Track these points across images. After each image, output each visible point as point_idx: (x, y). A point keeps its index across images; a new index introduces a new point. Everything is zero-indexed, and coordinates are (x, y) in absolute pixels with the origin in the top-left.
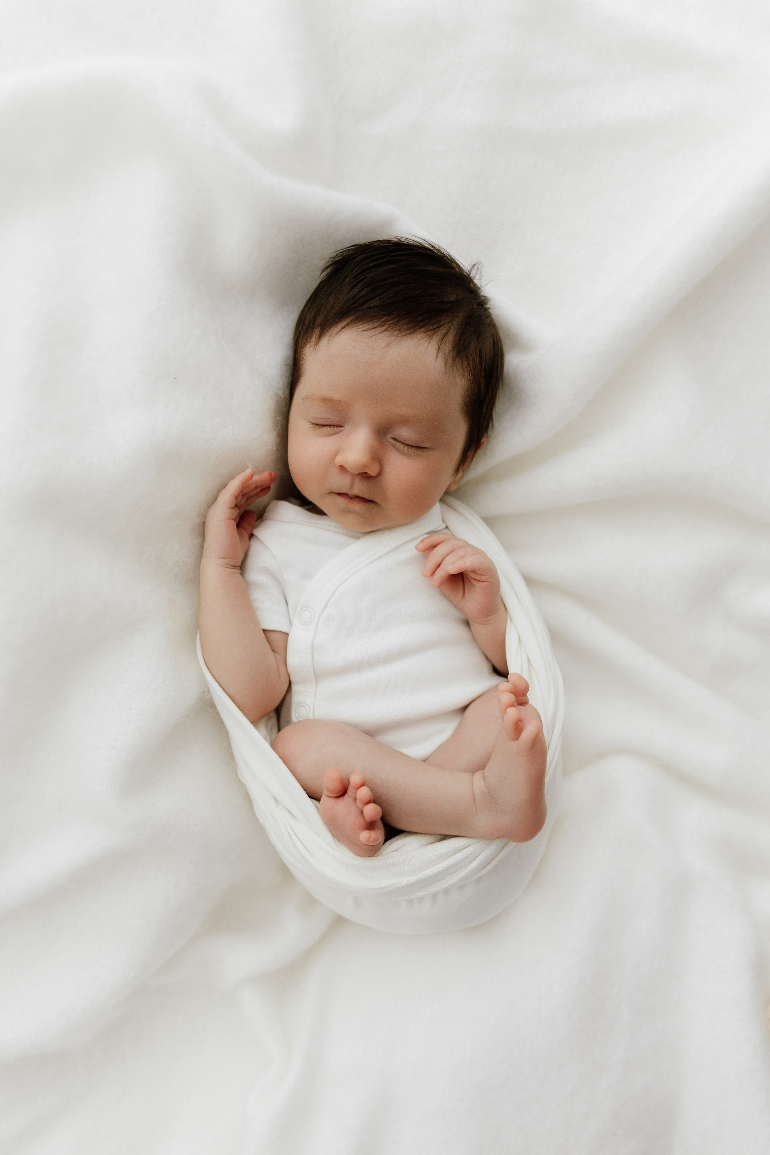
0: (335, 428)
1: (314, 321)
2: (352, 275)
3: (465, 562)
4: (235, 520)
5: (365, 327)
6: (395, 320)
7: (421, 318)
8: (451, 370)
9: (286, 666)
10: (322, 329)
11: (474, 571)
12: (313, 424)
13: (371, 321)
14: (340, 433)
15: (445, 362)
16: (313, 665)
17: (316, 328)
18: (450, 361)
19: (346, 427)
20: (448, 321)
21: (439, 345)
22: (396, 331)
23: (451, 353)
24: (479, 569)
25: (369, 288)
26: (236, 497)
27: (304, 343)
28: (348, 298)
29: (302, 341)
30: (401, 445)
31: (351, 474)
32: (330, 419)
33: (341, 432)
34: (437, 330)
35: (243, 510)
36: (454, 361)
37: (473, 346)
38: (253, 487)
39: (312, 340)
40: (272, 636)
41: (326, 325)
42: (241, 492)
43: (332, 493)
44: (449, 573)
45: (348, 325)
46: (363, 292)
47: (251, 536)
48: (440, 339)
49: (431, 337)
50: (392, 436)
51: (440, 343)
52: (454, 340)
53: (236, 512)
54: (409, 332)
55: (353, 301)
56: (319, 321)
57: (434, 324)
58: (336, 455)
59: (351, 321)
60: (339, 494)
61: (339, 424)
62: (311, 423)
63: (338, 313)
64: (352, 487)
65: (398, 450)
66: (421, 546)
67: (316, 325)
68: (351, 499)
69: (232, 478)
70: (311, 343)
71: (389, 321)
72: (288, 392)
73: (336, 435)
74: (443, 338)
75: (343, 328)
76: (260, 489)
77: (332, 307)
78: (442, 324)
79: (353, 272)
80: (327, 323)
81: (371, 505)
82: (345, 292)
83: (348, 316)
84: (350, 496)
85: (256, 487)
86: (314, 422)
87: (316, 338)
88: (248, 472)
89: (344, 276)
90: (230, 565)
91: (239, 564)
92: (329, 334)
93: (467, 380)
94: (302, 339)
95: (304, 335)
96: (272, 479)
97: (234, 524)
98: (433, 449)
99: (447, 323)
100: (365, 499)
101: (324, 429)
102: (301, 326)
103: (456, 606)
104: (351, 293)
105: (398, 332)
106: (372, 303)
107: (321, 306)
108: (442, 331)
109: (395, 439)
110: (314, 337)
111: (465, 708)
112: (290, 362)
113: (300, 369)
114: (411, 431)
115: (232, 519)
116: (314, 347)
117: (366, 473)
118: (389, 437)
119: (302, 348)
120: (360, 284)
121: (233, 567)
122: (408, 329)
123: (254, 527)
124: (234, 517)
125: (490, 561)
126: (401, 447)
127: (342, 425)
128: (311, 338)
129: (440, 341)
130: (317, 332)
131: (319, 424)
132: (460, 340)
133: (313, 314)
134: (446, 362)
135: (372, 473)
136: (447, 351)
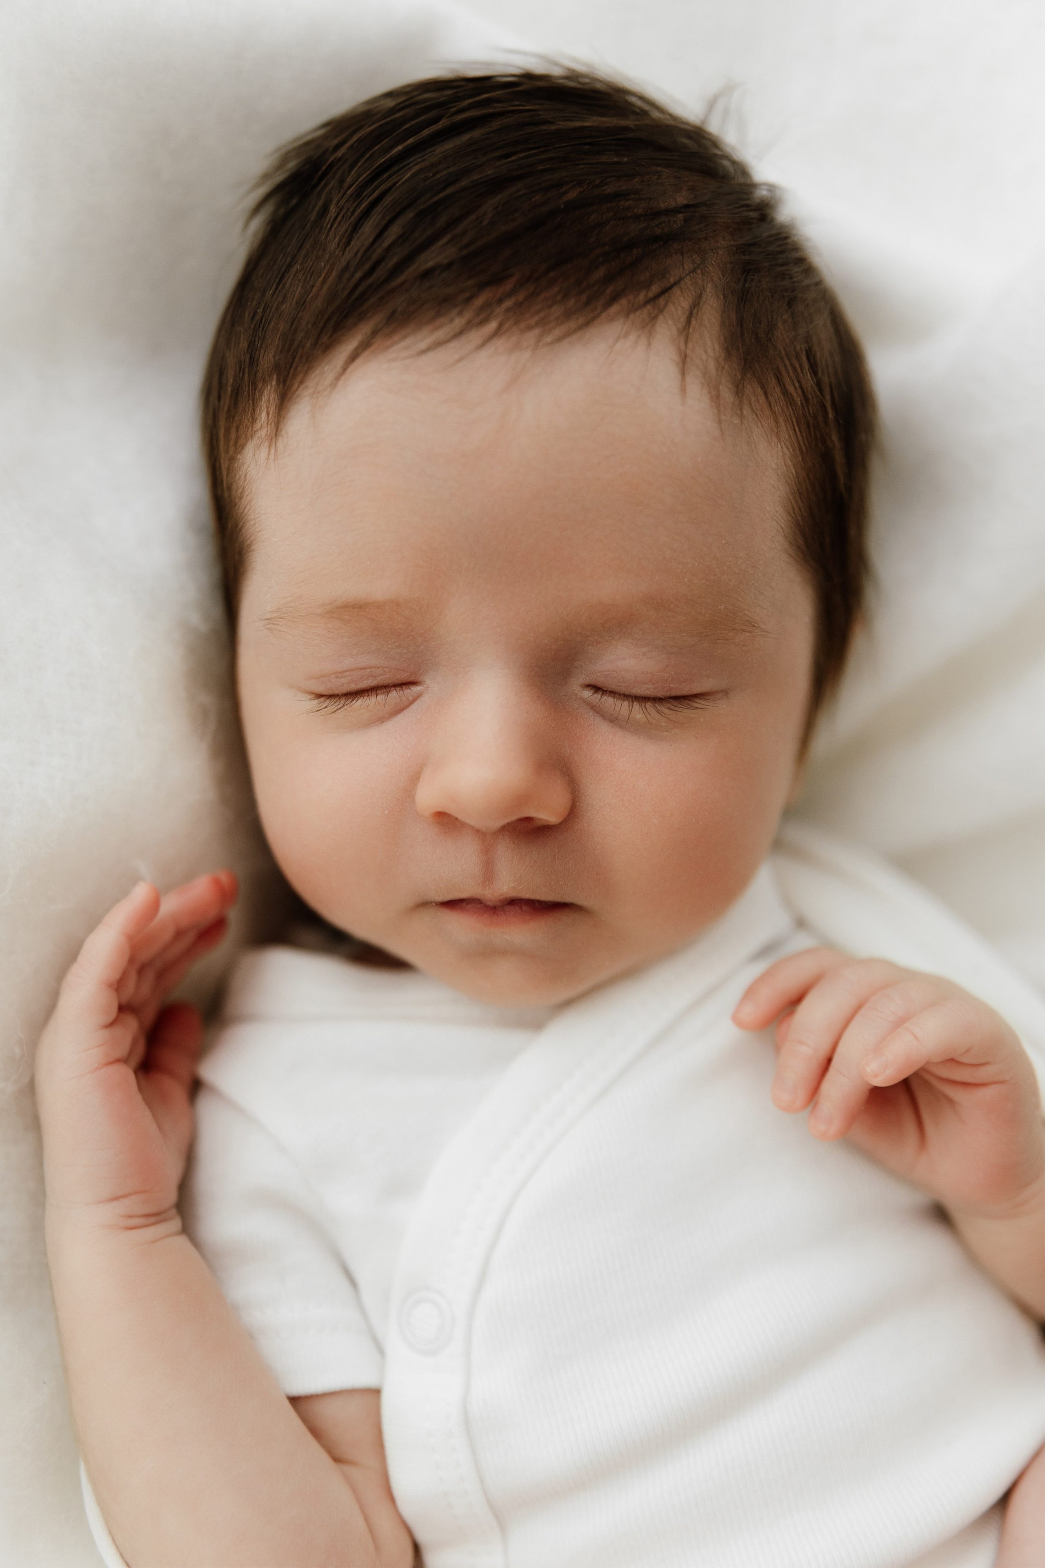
0: (394, 694)
1: (253, 361)
2: (345, 193)
3: (916, 1037)
4: (125, 1060)
5: (423, 338)
6: (521, 296)
7: (601, 272)
8: (737, 421)
9: (392, 1499)
10: (284, 382)
11: (952, 1060)
12: (319, 696)
13: (438, 315)
14: (414, 706)
15: (712, 398)
16: (482, 1481)
17: (265, 382)
18: (727, 395)
19: (428, 682)
20: (688, 266)
21: (683, 348)
22: (530, 328)
23: (726, 367)
24: (968, 1050)
25: (410, 215)
26: (118, 985)
27: (236, 443)
28: (349, 263)
29: (227, 440)
30: (619, 703)
31: (478, 831)
32: (371, 668)
33: (414, 700)
34: (662, 301)
35: (150, 1014)
36: (738, 390)
37: (782, 333)
38: (168, 935)
39: (258, 425)
40: (327, 1412)
41: (294, 365)
42: (131, 961)
43: (425, 904)
44: (868, 1084)
45: (365, 346)
46: (395, 231)
47: (196, 1087)
48: (680, 326)
49: (649, 325)
50: (583, 679)
51: (682, 340)
52: (723, 324)
53: (131, 1028)
54: (572, 324)
55: (367, 266)
56: (267, 359)
57: (648, 286)
58: (415, 779)
59: (375, 333)
60: (452, 904)
61: (403, 677)
62: (312, 696)
63: (326, 317)
64: (488, 873)
65: (613, 720)
66: (753, 1012)
67: (259, 374)
68: (494, 913)
69: (93, 923)
70: (258, 435)
71: (500, 301)
72: (217, 612)
73: (400, 717)
74: (689, 321)
75: (354, 357)
76: (189, 939)
77: (301, 304)
78: (672, 280)
79: (346, 185)
80: (294, 358)
81: (565, 918)
82: (332, 246)
83: (362, 318)
84: (491, 904)
85: (179, 934)
86: (321, 689)
87: (268, 414)
88: (140, 894)
89: (321, 203)
90: (140, 1216)
91: (172, 1196)
92: (311, 391)
93: (788, 444)
94: (228, 430)
95: (230, 417)
96: (225, 895)
97: (126, 1073)
98: (725, 692)
99: (688, 274)
100: (539, 902)
101: (359, 703)
102: (215, 393)
103: (901, 1177)
104: (355, 244)
105: (537, 331)
106: (430, 259)
107: (264, 311)
108: (680, 303)
109: (596, 688)
110: (264, 415)
111: (1004, 1501)
112: (206, 516)
113: (240, 530)
114: (645, 650)
115: (118, 1061)
116: (270, 447)
117: (528, 819)
118: (575, 686)
119: (232, 459)
120: (378, 209)
121: (153, 1220)
122: (568, 315)
123: (199, 1053)
124: (123, 1049)
125: (991, 1014)
126: (623, 707)
127: (412, 679)
128: (254, 420)
129: (680, 332)
130: (268, 396)
131: (336, 692)
132: (741, 322)
133: (244, 344)
134: (716, 398)
135: (548, 815)
136: (712, 365)
